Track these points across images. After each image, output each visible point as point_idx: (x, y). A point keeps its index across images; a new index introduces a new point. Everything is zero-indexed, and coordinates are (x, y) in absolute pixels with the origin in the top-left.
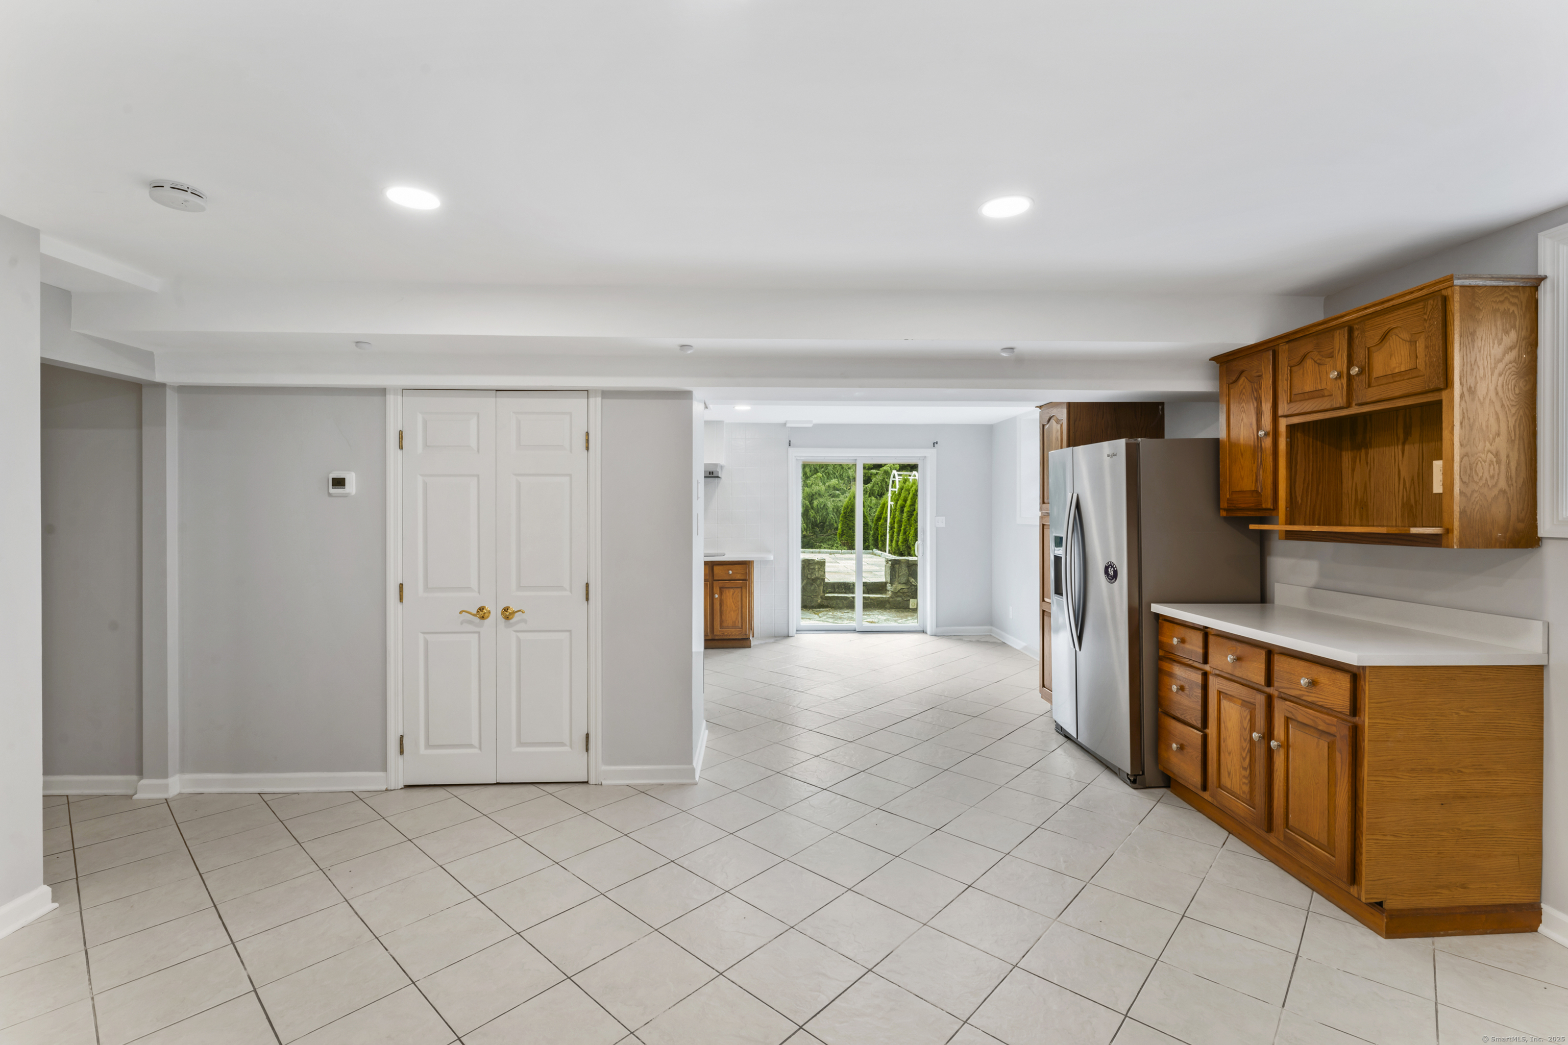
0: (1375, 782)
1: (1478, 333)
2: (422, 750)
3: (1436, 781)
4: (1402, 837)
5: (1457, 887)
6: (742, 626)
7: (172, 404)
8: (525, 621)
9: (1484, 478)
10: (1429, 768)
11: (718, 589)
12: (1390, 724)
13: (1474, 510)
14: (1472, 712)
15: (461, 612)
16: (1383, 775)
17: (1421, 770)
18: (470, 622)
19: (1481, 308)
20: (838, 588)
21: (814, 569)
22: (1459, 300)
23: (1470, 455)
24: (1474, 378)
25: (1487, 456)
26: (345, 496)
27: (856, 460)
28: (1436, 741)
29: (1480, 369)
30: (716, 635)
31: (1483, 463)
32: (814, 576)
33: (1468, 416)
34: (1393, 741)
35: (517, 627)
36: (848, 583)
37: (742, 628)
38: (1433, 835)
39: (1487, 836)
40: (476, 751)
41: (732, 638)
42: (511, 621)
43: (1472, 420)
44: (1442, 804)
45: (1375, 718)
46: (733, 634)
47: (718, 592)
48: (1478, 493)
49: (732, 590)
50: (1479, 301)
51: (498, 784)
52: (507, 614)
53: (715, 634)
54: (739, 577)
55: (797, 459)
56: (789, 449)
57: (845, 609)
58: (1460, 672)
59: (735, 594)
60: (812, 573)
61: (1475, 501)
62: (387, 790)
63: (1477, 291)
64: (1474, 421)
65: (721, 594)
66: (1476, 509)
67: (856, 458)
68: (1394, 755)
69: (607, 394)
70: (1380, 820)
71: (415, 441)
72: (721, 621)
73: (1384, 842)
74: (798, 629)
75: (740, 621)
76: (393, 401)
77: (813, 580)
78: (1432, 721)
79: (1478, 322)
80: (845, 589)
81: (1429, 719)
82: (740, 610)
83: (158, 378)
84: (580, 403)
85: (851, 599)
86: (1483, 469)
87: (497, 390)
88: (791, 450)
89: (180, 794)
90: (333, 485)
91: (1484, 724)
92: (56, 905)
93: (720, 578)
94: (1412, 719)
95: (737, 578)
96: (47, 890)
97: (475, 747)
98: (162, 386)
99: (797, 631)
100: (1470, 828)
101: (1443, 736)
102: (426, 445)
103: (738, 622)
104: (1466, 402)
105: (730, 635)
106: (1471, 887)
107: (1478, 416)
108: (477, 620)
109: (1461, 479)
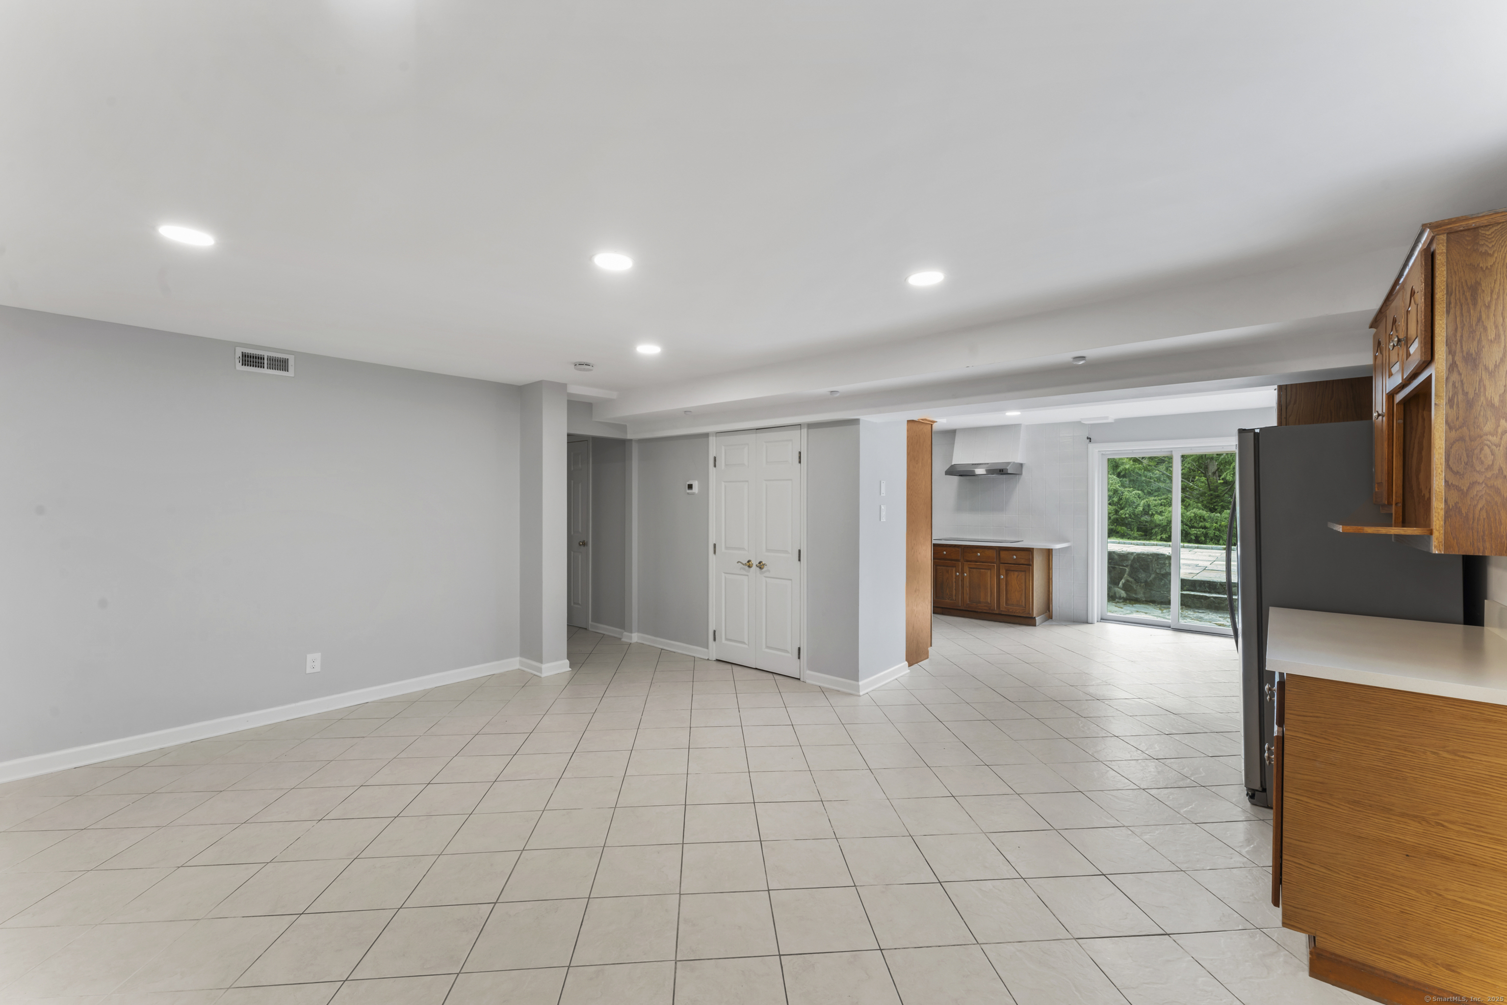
0: (1296, 801)
1: (1483, 284)
2: (724, 641)
3: (1397, 825)
4: (1339, 874)
5: (1438, 964)
6: (1025, 605)
7: (635, 451)
8: (769, 571)
9: (1496, 467)
10: (1384, 807)
11: (1004, 571)
12: (1318, 742)
13: (1475, 506)
14: (1463, 757)
15: (738, 562)
16: (1308, 796)
17: (1370, 806)
18: (744, 569)
19: (1491, 252)
20: (1200, 586)
21: (1164, 564)
22: (1445, 251)
23: (1467, 439)
24: (1475, 343)
25: (1501, 439)
26: (693, 494)
27: (1172, 451)
28: (1396, 778)
29: (1489, 331)
30: (1001, 611)
31: (1494, 447)
32: (1164, 571)
33: (1463, 390)
34: (1323, 762)
35: (767, 574)
36: (1215, 582)
37: (1025, 608)
38: (1392, 887)
39: (1495, 920)
40: (746, 646)
41: (1017, 615)
42: (763, 570)
43: (1471, 396)
44: (1407, 855)
45: (1295, 731)
46: (1017, 611)
47: (1004, 573)
48: (1484, 485)
49: (1016, 573)
50: (1486, 243)
51: (756, 669)
52: (761, 566)
53: (1001, 609)
54: (1022, 561)
55: (1102, 454)
56: (1089, 445)
57: (1204, 609)
58: (1441, 704)
59: (1019, 577)
60: (1161, 568)
61: (1477, 495)
62: (708, 659)
63: (1483, 232)
64: (1477, 395)
65: (1007, 575)
66: (1480, 506)
67: (1171, 450)
68: (1326, 778)
69: (811, 426)
70: (1304, 844)
71: (721, 462)
72: (1007, 599)
73: (1311, 870)
74: (1104, 618)
75: (1024, 601)
76: (712, 440)
77: (1163, 575)
78: (1389, 753)
79: (1484, 271)
80: (1209, 588)
81: (1383, 750)
82: (1024, 591)
83: (629, 437)
84: (795, 434)
85: (1212, 599)
86: (1492, 454)
87: (757, 429)
88: (1091, 446)
89: (637, 642)
90: (688, 488)
91: (1488, 777)
92: (570, 669)
93: (1006, 562)
94: (1354, 744)
95: (1021, 563)
96: (567, 662)
97: (746, 644)
98: (631, 440)
99: (1101, 619)
100: (1460, 900)
101: (1408, 775)
102: (726, 465)
103: (1022, 601)
104: (1460, 374)
105: (1014, 613)
106: (1463, 973)
107: (1485, 389)
108: (747, 567)
109: (1448, 466)
